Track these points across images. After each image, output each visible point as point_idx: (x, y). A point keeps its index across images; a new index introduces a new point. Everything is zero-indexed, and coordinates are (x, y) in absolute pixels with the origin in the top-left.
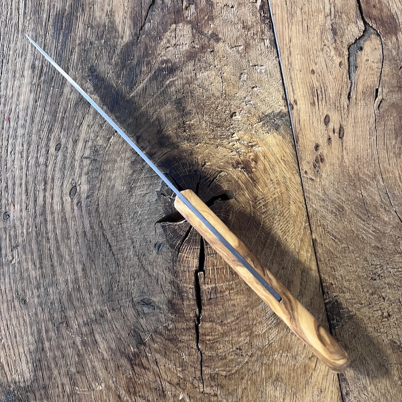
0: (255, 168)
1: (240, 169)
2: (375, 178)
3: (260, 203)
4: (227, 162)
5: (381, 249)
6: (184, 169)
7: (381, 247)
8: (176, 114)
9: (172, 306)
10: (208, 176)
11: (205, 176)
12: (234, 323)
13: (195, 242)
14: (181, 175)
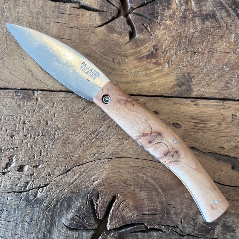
0: (150, 62)
1: (152, 50)
2: (122, 152)
3: (122, 59)
4: (159, 42)
5: (65, 143)
6: (160, 9)
7: (66, 143)
8: (204, 13)
10: (151, 25)
11: (151, 23)
12: (37, 21)
13: (103, 6)
14: (156, 6)
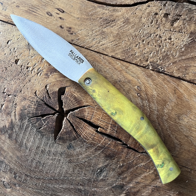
1: (51, 75)
4: (42, 80)
6: (31, 108)
7: (134, 24)
9: (110, 157)
11: (43, 98)
13: (79, 123)
14: (34, 112)
